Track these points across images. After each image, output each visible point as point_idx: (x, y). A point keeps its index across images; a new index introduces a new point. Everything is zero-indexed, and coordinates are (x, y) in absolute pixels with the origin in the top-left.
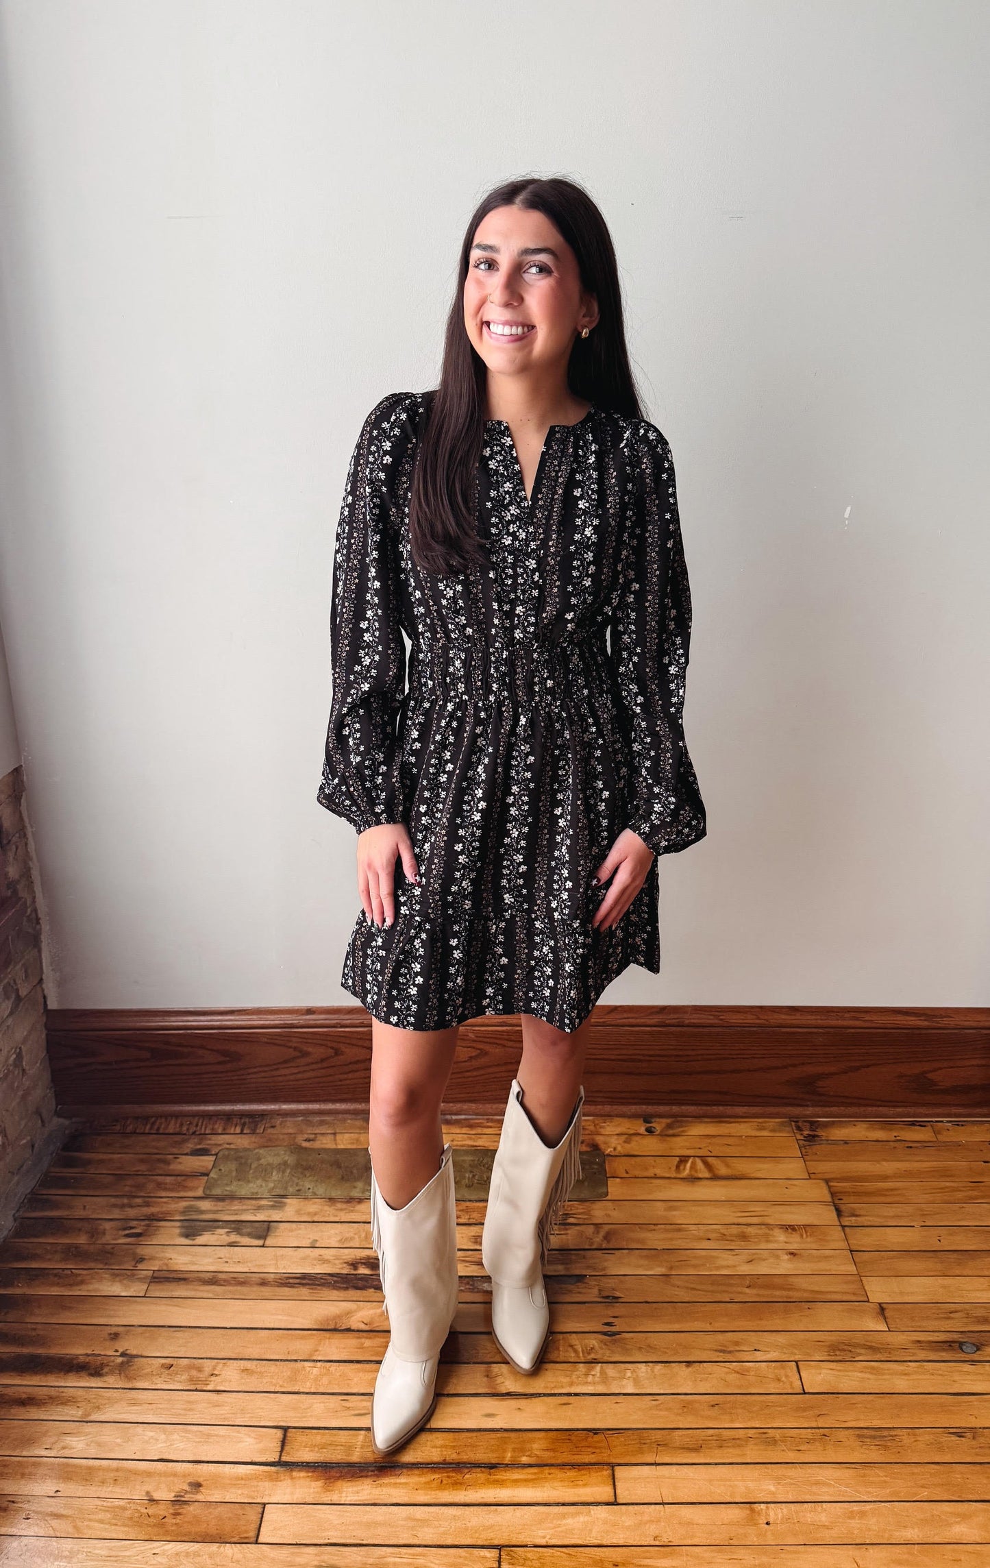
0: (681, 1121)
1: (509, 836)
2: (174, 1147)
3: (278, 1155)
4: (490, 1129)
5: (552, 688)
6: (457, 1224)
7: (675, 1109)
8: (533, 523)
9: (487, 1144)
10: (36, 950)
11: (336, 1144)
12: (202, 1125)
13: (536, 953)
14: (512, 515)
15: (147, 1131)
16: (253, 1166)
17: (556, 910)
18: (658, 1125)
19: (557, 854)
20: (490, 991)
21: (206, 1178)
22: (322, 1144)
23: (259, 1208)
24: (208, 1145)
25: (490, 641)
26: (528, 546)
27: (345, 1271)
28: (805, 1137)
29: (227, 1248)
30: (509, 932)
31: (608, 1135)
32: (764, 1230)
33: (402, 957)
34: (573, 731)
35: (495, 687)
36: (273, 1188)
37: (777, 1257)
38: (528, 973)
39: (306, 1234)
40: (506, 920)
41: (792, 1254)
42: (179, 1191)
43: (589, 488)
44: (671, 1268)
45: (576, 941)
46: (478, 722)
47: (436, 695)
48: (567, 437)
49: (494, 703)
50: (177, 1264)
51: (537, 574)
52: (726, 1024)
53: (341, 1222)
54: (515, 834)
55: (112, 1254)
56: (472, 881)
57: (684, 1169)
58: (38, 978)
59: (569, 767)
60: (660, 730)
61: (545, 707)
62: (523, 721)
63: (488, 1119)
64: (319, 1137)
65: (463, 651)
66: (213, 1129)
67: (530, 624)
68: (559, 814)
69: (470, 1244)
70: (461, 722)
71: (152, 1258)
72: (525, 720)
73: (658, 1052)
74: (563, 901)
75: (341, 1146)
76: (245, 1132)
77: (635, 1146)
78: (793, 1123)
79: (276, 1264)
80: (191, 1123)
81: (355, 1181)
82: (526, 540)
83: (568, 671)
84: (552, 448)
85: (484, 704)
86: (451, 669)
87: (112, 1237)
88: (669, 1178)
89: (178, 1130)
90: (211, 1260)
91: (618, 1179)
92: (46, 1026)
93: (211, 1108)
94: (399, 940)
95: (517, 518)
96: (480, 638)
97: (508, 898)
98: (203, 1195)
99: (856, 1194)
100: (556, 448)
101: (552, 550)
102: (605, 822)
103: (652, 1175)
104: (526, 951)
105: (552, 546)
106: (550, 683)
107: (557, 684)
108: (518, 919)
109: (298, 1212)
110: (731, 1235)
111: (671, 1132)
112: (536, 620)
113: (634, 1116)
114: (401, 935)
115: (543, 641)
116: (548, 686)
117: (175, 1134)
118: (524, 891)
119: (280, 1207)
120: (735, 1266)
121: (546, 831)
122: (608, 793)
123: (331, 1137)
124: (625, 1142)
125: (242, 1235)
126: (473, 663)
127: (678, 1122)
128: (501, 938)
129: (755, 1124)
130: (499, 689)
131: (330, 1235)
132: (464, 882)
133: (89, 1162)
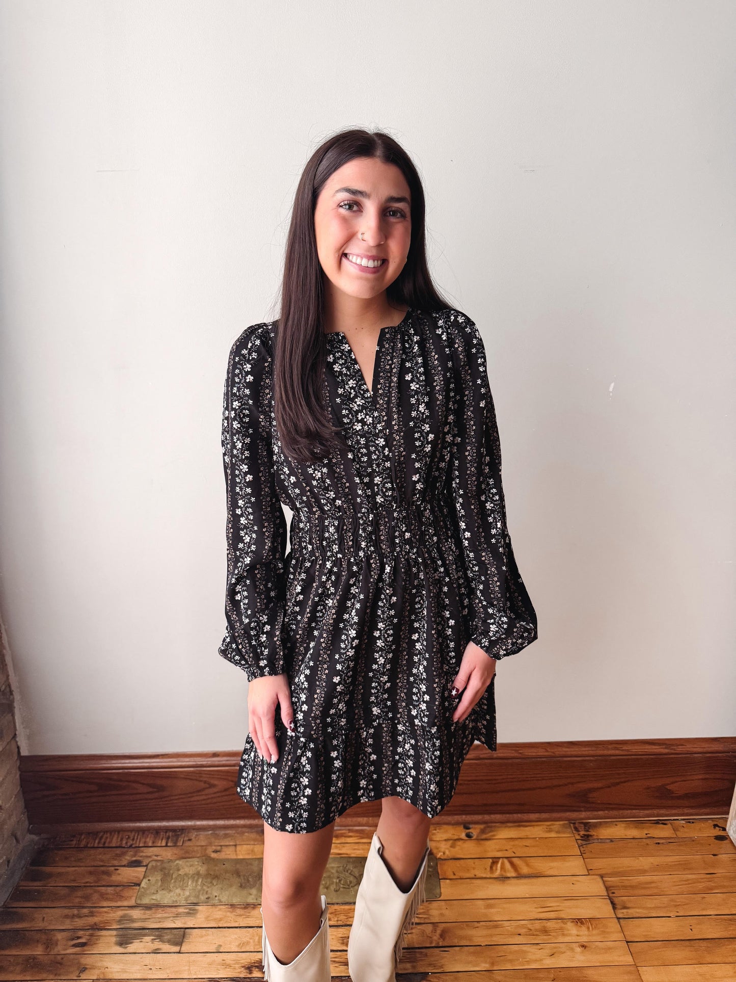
0: (491, 827)
1: (376, 663)
2: (116, 860)
3: (191, 866)
4: (351, 839)
5: (409, 539)
6: (330, 926)
7: (487, 817)
8: (376, 410)
9: (348, 852)
10: (10, 715)
11: (236, 854)
12: (137, 839)
13: (400, 750)
14: (359, 406)
15: (96, 845)
16: (174, 877)
17: (416, 717)
18: (475, 831)
19: (415, 671)
20: (363, 783)
21: (138, 888)
22: (226, 854)
23: (178, 915)
24: (141, 857)
25: (357, 508)
26: (375, 428)
27: (242, 976)
28: (581, 837)
29: (151, 955)
30: (377, 736)
31: (439, 841)
32: (559, 924)
33: (292, 774)
34: (427, 573)
35: (363, 544)
36: (189, 896)
37: (572, 949)
38: (393, 766)
39: (211, 940)
40: (374, 727)
41: (583, 946)
42: (116, 902)
43: (417, 372)
44: (493, 964)
45: (434, 745)
46: (352, 574)
47: (315, 556)
48: (394, 336)
49: (364, 557)
50: (112, 973)
51: (387, 449)
52: (523, 757)
53: (240, 927)
54: (382, 661)
55: (61, 964)
56: (346, 703)
57: (496, 869)
58: (13, 734)
59: (424, 602)
60: (486, 560)
61: (405, 555)
62: (388, 569)
63: (349, 830)
64: (224, 849)
65: (336, 519)
66: (145, 842)
67: (387, 490)
68: (416, 639)
69: (339, 945)
70: (338, 576)
71: (93, 968)
72: (389, 568)
73: (474, 778)
74: (422, 711)
75: (241, 857)
76: (169, 845)
77: (458, 851)
78: (572, 825)
79: (189, 970)
80: (129, 837)
81: (251, 888)
82: (373, 423)
83: (421, 523)
84: (384, 347)
85: (355, 560)
86: (327, 535)
87: (64, 948)
88: (485, 878)
89: (118, 844)
90: (138, 967)
91: (448, 881)
92: (20, 769)
93: (144, 824)
94: (287, 759)
95: (363, 408)
96: (349, 507)
97: (376, 711)
98: (135, 905)
99: (625, 887)
100: (387, 346)
101: (396, 427)
102: (452, 645)
103: (473, 876)
104: (391, 748)
105: (395, 425)
106: (407, 535)
107: (413, 535)
108: (384, 726)
109: (207, 918)
110: (536, 930)
111: (484, 836)
112: (393, 485)
113: (457, 824)
114: (289, 754)
115: (401, 502)
116: (406, 537)
117: (117, 847)
118: (389, 703)
119: (193, 913)
120: (541, 960)
121: (405, 653)
122: (454, 621)
123: (232, 848)
124: (451, 847)
125: (163, 941)
126: (345, 527)
127: (488, 827)
128: (370, 741)
129: (545, 827)
130: (366, 545)
131: (231, 939)
132: (340, 705)
133: (50, 875)
